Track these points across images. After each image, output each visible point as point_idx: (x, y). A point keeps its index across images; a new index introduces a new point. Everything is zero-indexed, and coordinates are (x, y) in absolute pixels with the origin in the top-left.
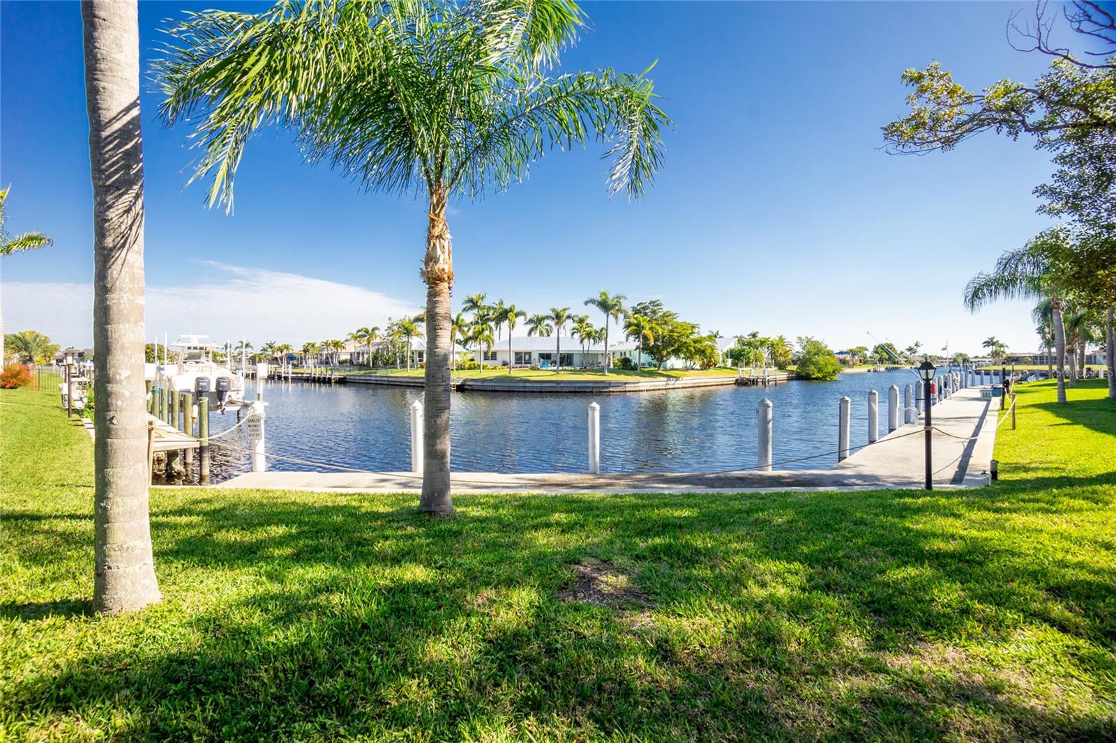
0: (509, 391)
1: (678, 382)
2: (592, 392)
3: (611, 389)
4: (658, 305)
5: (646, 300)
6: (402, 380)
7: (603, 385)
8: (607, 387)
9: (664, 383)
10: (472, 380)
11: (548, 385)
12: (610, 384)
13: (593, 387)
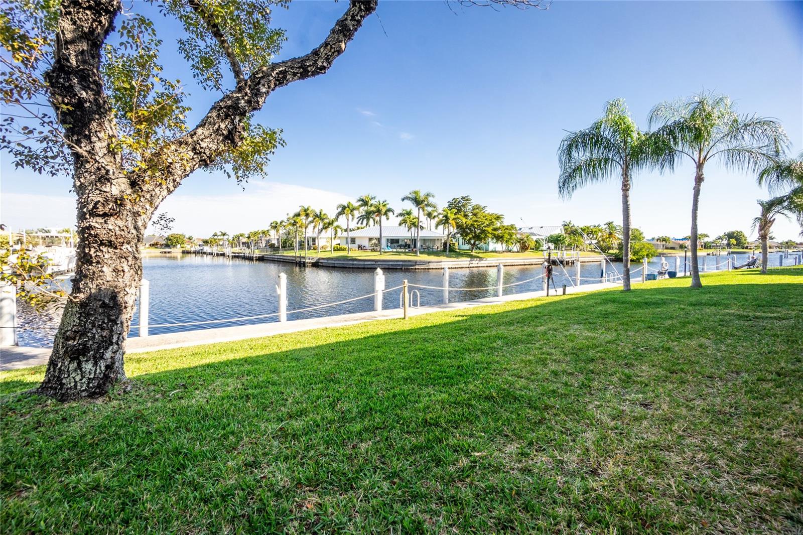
0: (343, 267)
1: (482, 262)
2: (402, 269)
3: (417, 267)
4: (467, 200)
5: (459, 196)
6: (289, 258)
7: (410, 263)
8: (413, 265)
9: (468, 262)
10: (323, 259)
11: (369, 263)
12: (416, 263)
13: (402, 265)
